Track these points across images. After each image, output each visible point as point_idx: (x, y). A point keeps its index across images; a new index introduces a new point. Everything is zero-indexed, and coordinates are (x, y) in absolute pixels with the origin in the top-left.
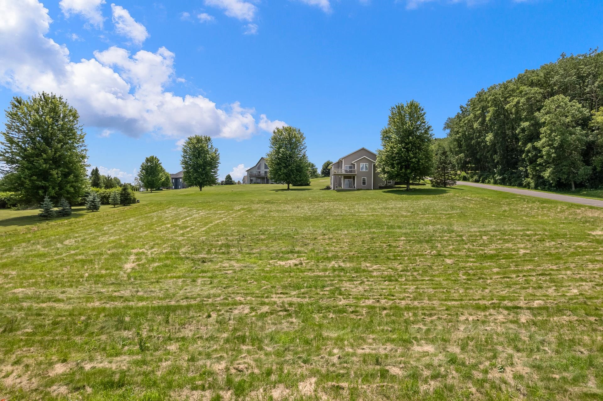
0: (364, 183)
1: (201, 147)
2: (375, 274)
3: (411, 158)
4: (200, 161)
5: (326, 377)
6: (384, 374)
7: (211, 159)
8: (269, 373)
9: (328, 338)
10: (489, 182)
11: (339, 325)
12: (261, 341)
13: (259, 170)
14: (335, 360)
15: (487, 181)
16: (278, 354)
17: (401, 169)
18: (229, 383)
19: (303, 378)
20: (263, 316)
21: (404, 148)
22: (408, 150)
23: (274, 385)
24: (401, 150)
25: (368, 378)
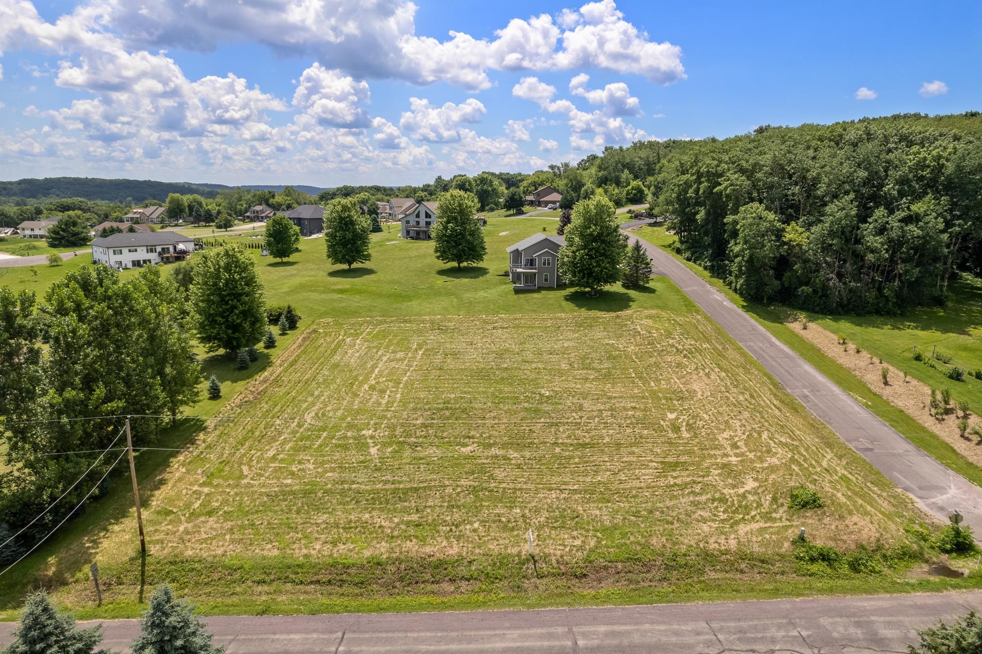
0: (546, 280)
1: (349, 216)
2: (513, 462)
3: (594, 267)
4: (349, 235)
5: (482, 521)
6: (500, 521)
7: (362, 231)
8: (464, 520)
9: (484, 506)
10: (700, 265)
11: (489, 499)
12: (460, 507)
13: (418, 219)
14: (485, 515)
15: (698, 262)
16: (467, 513)
17: (583, 277)
18: (453, 524)
19: (475, 522)
20: (459, 493)
21: (587, 255)
22: (591, 258)
23: (466, 524)
24: (583, 256)
25: (494, 522)
